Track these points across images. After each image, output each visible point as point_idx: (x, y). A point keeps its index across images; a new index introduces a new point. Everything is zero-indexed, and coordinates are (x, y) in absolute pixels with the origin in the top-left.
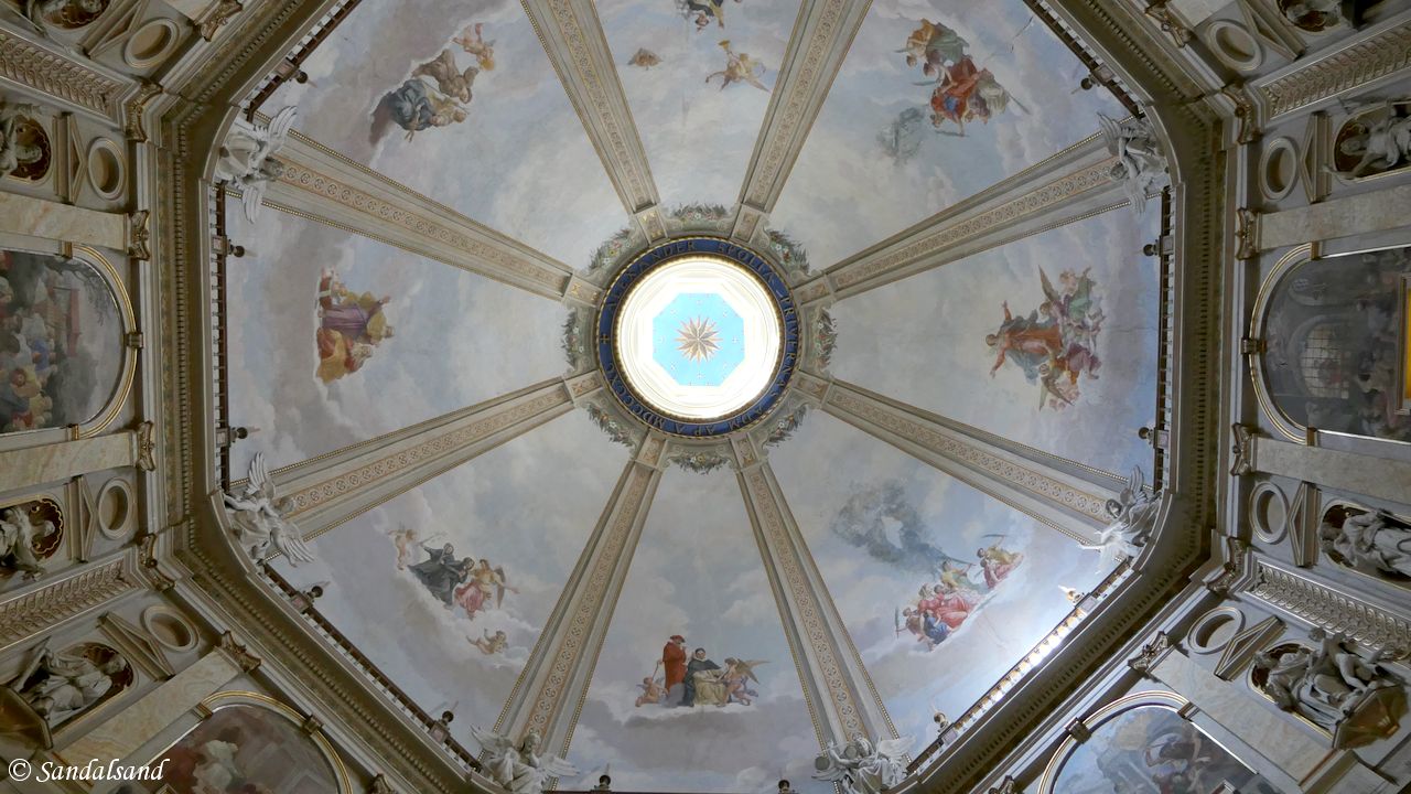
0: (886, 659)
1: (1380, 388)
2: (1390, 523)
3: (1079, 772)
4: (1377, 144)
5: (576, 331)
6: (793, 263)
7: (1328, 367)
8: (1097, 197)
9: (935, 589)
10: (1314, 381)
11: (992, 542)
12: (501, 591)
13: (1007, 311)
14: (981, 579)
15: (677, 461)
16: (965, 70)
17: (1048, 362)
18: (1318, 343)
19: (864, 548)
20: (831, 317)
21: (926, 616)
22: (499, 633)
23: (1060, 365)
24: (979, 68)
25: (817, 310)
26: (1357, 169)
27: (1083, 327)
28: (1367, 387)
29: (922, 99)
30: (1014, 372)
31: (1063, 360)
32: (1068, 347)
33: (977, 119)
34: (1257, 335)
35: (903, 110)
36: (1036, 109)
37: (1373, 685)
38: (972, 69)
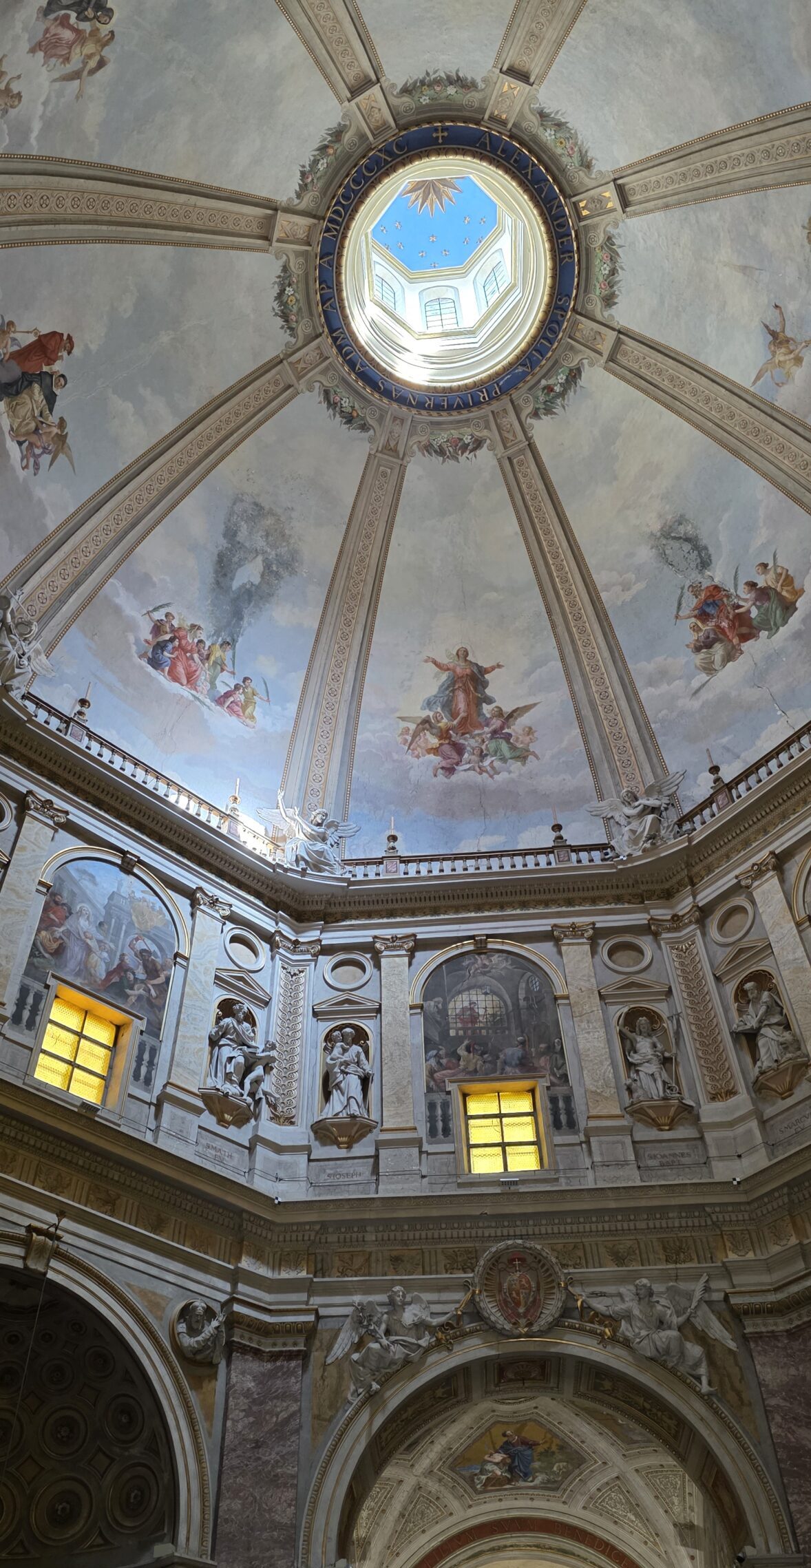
0: (117, 610)
1: (462, 1063)
2: (365, 1081)
3: (98, 879)
4: (644, 1045)
5: (451, 90)
6: (542, 398)
7: (470, 1016)
8: (606, 765)
9: (200, 641)
10: (459, 1003)
11: (260, 690)
12: (76, 75)
13: (493, 668)
14: (222, 689)
15: (285, 268)
16: (744, 630)
17: (445, 720)
18: (489, 1004)
19: (223, 543)
20: (478, 452)
21: (172, 640)
22: (19, 95)
23: (444, 735)
24: (745, 646)
25: (485, 433)
26: (626, 1030)
27: (482, 756)
28: (461, 1051)
29: (719, 574)
30: (431, 684)
31: (449, 737)
32: (462, 741)
33: (692, 637)
34: (490, 946)
35: (711, 550)
36: (696, 704)
37: (249, 1100)
38: (744, 638)
